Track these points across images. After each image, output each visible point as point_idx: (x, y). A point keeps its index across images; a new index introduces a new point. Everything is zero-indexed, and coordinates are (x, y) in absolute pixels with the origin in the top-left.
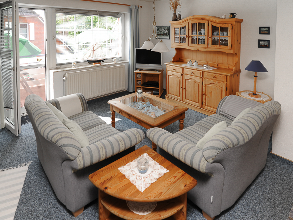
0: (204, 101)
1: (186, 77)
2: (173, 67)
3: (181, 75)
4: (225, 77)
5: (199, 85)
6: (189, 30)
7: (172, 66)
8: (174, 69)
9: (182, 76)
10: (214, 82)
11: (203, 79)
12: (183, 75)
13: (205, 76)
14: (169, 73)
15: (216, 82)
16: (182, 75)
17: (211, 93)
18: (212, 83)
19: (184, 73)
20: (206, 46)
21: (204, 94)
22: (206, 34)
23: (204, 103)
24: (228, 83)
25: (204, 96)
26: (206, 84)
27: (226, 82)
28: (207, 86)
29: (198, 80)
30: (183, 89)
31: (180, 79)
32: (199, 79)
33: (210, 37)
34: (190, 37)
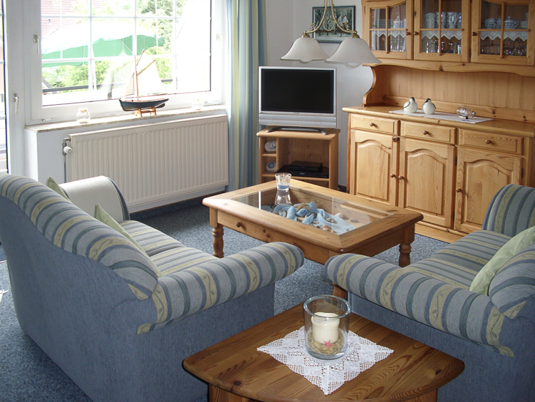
0: (460, 210)
1: (408, 145)
2: (370, 117)
3: (394, 140)
4: (519, 142)
5: (444, 166)
6: (414, 14)
7: (366, 117)
8: (373, 125)
9: (395, 144)
10: (487, 155)
11: (456, 150)
12: (399, 139)
13: (461, 141)
14: (358, 136)
15: (494, 156)
16: (397, 140)
17: (479, 186)
18: (482, 160)
19: (402, 134)
20: (465, 59)
21: (460, 191)
22: (465, 25)
23: (457, 216)
24: (526, 157)
25: (459, 196)
26: (465, 163)
27: (523, 153)
28: (468, 168)
29: (444, 152)
30: (398, 180)
31: (389, 151)
32: (446, 150)
33: (475, 34)
34: (417, 34)
